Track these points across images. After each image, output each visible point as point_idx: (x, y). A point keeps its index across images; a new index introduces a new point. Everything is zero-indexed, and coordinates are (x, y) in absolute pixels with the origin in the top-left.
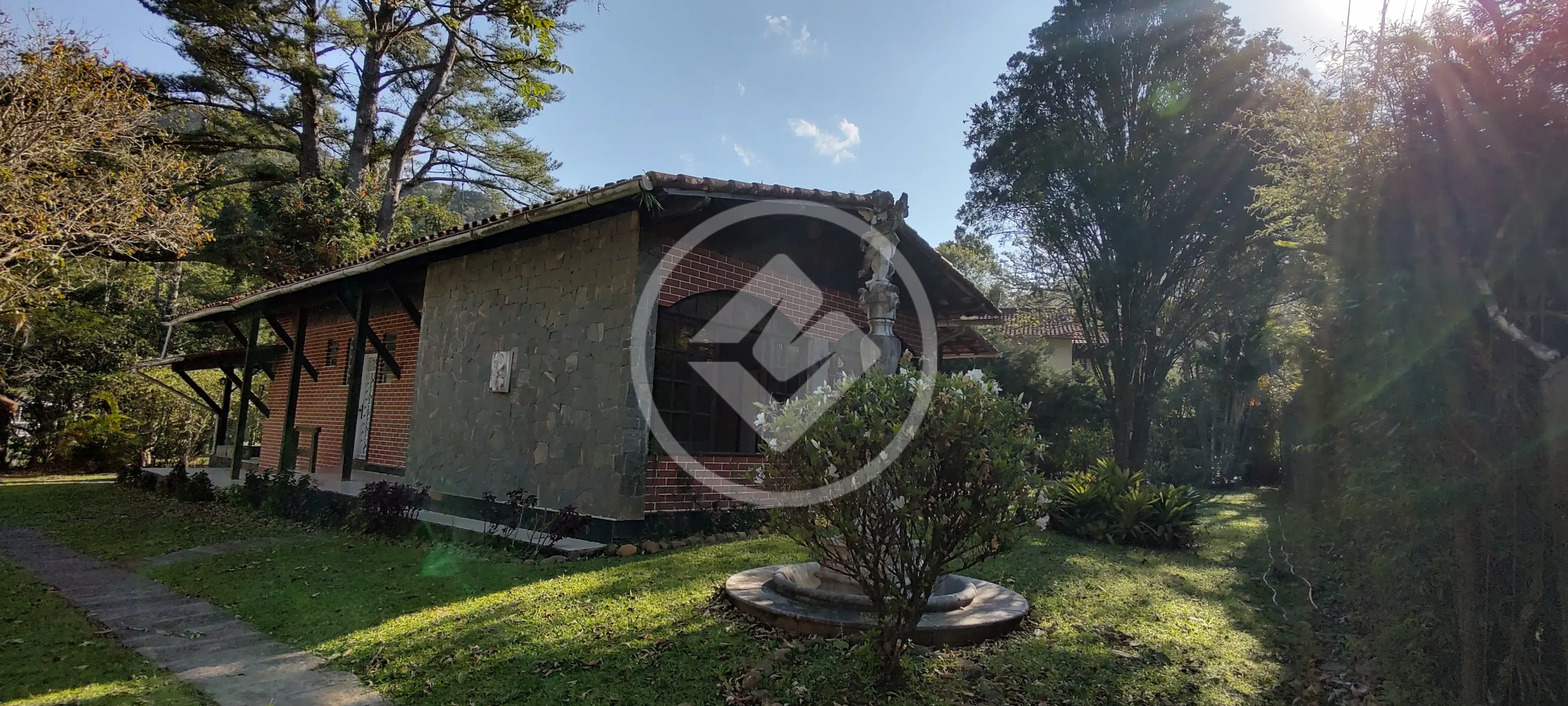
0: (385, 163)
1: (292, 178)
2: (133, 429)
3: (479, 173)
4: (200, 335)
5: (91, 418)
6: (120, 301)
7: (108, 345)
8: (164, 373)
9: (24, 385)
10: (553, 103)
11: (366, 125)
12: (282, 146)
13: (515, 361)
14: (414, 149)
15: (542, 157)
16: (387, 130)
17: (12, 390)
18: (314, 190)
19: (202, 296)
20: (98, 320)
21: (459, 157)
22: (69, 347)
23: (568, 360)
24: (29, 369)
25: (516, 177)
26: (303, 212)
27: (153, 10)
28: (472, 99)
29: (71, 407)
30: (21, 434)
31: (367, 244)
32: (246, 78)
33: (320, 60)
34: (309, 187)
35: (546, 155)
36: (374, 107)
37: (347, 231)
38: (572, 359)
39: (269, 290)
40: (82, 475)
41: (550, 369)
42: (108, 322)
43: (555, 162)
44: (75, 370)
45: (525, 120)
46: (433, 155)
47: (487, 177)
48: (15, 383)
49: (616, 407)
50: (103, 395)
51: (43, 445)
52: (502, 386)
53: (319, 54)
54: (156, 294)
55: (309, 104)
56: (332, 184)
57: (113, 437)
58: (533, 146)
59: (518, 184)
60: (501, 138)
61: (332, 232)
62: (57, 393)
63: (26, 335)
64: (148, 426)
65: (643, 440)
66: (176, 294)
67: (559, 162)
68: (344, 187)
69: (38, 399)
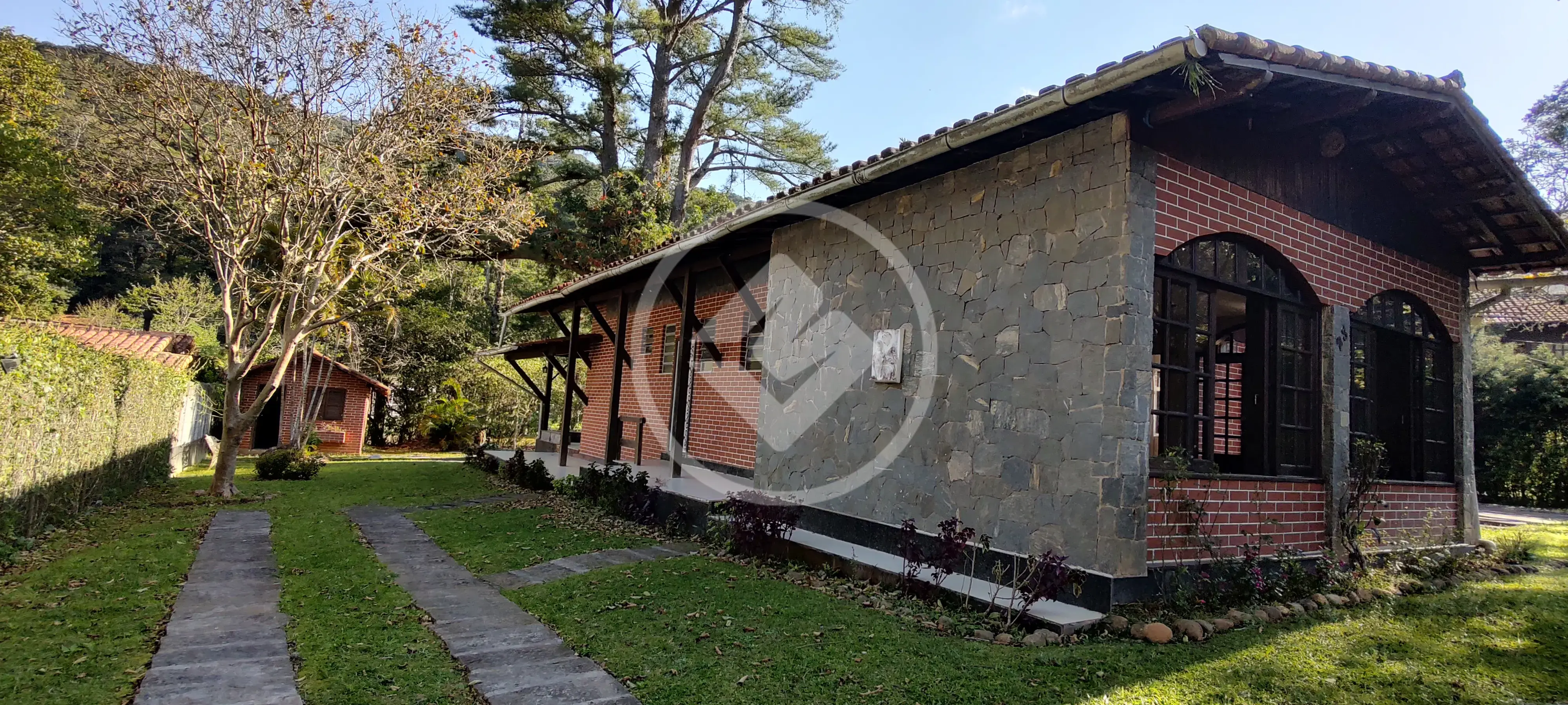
0: (675, 157)
1: (595, 175)
2: (473, 413)
3: (759, 159)
4: (522, 328)
5: (443, 402)
6: (461, 300)
7: (454, 338)
8: (498, 362)
9: (395, 372)
10: (829, 80)
11: (658, 119)
12: (586, 146)
13: (909, 341)
14: (702, 138)
15: (817, 139)
16: (677, 122)
17: (386, 377)
18: (616, 185)
19: (521, 293)
20: (446, 316)
21: (741, 146)
22: (426, 340)
23: (999, 338)
24: (397, 359)
25: (796, 161)
26: (607, 206)
27: (482, 33)
28: (750, 87)
29: (427, 392)
30: (394, 414)
31: (664, 233)
32: (554, 89)
33: (618, 60)
34: (612, 181)
35: (822, 137)
36: (666, 100)
37: (645, 222)
38: (1009, 337)
39: (579, 282)
40: (436, 452)
41: (969, 352)
42: (452, 318)
43: (830, 144)
44: (430, 360)
45: (799, 103)
46: (716, 145)
47: (767, 162)
48: (387, 371)
49: (1101, 405)
50: (450, 382)
51: (409, 425)
52: (892, 374)
53: (616, 55)
54: (487, 293)
55: (608, 103)
56: (631, 178)
57: (458, 421)
58: (809, 128)
59: (796, 168)
60: (778, 124)
61: (633, 224)
62: (417, 380)
63: (396, 327)
64: (484, 411)
65: (1142, 454)
66: (502, 292)
67: (833, 144)
68: (642, 180)
69: (404, 385)
